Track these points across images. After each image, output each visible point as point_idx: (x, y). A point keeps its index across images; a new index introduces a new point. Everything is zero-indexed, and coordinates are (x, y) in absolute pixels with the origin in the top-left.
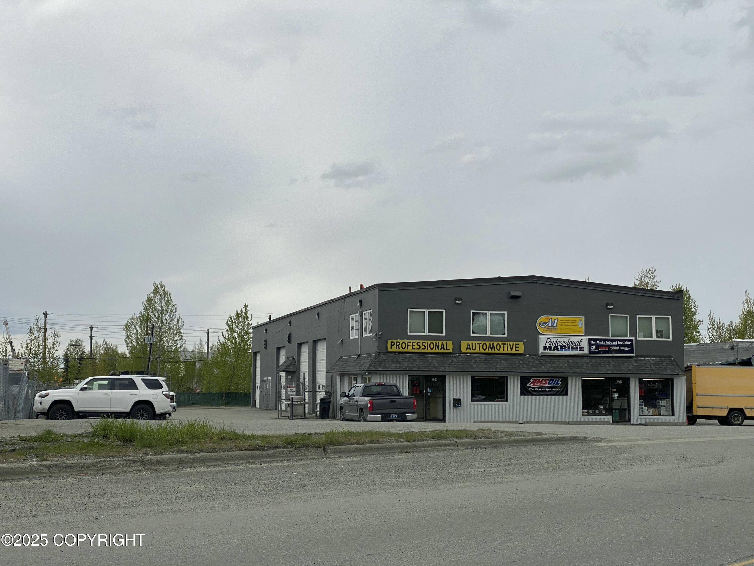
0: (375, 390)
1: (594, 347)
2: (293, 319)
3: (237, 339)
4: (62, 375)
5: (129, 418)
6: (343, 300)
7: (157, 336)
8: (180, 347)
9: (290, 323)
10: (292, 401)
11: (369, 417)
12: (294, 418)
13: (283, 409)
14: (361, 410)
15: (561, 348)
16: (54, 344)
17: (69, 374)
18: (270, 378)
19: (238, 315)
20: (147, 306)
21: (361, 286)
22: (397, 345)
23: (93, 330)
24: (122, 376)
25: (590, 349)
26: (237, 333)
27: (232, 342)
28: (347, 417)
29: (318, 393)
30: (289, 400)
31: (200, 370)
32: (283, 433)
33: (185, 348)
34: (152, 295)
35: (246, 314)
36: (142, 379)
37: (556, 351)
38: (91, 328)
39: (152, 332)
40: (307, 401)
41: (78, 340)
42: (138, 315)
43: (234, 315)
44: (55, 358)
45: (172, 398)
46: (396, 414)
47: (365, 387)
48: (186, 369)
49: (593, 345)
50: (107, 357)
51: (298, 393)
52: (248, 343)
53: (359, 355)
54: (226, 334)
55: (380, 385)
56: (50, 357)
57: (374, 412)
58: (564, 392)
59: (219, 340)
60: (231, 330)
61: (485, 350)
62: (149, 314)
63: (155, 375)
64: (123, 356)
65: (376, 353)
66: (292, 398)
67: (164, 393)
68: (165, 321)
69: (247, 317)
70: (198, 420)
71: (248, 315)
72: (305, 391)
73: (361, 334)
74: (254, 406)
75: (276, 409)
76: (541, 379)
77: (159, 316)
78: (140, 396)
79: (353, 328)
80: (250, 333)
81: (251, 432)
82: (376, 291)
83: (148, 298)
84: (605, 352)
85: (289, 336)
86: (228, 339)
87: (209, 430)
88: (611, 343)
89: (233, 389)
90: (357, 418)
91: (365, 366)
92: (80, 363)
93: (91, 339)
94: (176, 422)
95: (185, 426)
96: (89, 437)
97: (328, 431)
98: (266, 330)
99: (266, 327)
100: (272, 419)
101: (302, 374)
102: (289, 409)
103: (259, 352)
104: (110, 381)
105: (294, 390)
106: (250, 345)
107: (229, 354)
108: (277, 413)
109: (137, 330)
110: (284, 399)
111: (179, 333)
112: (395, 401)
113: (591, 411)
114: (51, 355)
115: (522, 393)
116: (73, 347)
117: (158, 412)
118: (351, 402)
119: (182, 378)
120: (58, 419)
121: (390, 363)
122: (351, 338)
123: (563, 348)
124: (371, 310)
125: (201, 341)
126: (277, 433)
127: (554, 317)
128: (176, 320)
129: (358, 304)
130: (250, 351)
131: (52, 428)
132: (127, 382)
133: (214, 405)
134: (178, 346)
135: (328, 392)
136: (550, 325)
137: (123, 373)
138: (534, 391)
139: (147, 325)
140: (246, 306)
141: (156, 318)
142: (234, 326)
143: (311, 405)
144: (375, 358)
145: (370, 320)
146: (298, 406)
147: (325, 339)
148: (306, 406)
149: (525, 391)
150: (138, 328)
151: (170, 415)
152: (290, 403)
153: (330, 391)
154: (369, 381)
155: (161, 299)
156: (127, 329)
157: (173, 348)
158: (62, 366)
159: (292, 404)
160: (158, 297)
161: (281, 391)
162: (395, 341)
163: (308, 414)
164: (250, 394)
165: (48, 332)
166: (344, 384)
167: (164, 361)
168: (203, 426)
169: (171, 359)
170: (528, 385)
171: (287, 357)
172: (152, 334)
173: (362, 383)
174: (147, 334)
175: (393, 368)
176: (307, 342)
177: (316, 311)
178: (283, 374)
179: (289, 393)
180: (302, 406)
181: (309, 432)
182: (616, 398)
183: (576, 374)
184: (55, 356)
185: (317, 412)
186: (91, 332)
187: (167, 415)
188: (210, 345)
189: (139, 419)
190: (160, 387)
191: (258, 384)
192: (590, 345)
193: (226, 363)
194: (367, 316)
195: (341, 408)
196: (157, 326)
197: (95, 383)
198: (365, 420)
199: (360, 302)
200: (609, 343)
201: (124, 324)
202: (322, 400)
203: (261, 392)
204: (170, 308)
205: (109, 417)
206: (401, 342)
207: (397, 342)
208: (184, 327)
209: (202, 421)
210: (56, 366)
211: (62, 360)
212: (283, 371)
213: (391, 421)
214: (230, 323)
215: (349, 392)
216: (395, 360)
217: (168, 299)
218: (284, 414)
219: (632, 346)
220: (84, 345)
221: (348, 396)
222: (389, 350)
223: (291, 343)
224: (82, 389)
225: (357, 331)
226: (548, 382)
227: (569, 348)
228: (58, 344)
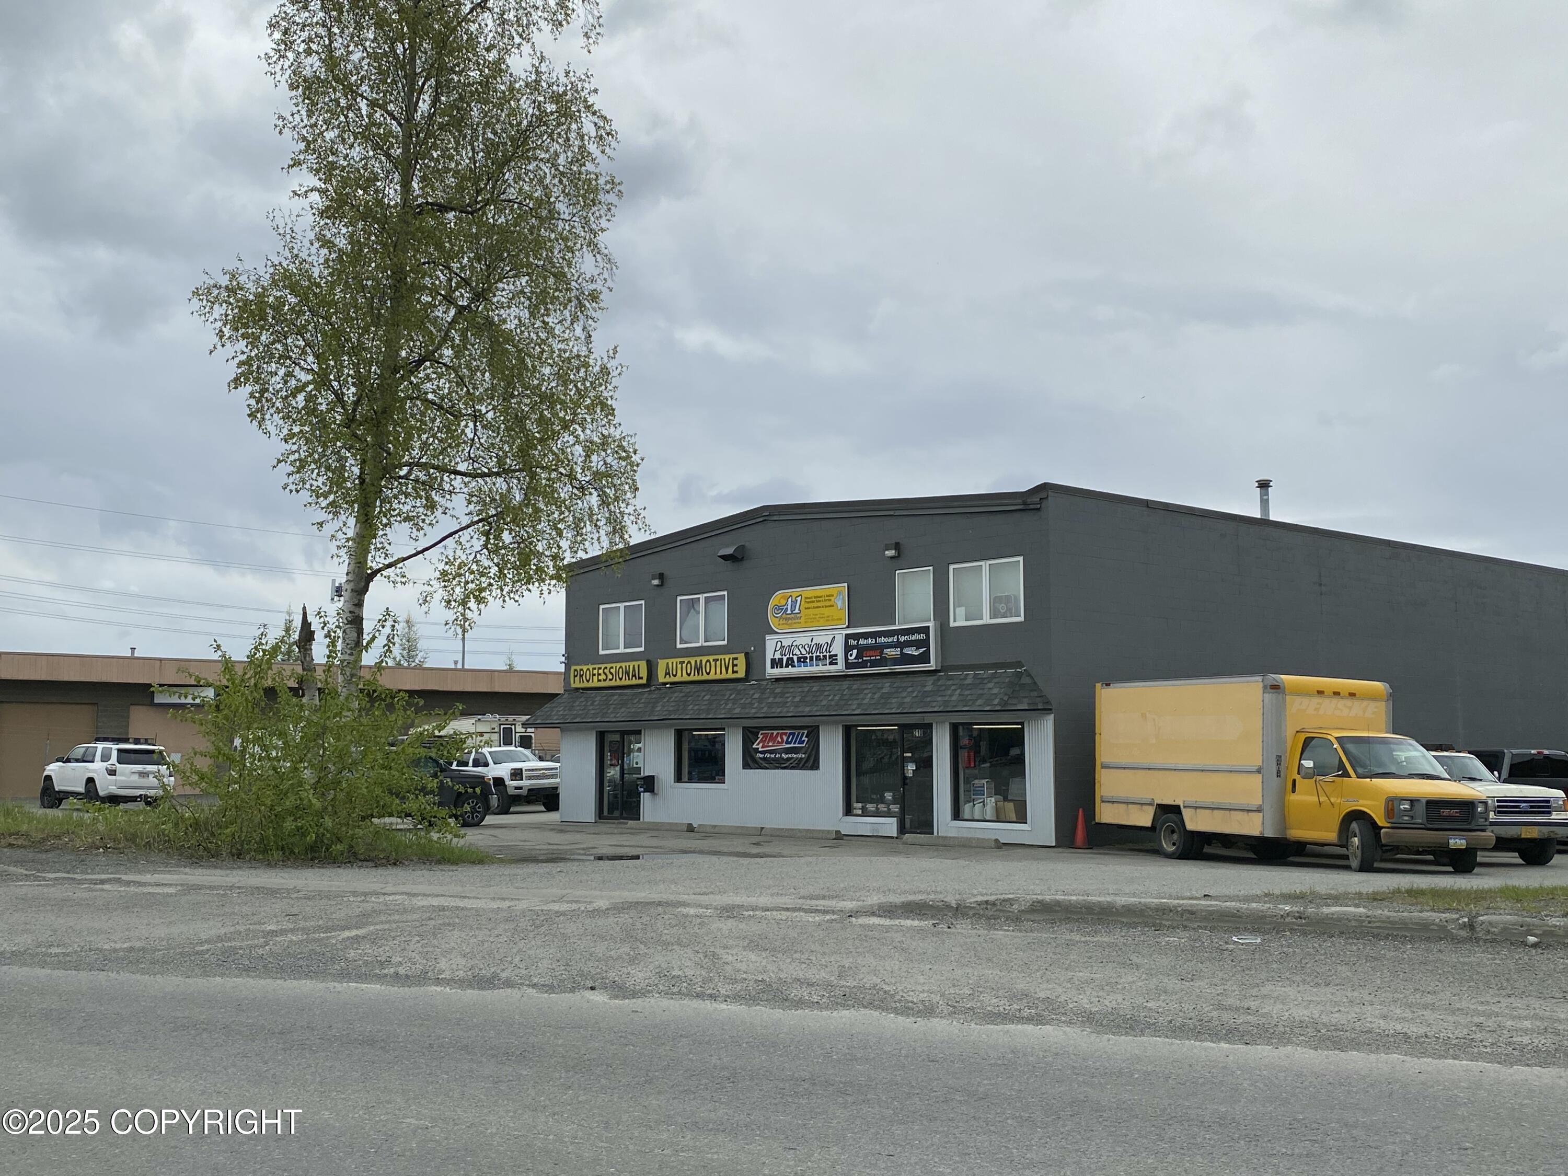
1: (855, 652)
15: (799, 660)
22: (580, 676)
25: (846, 659)
37: (790, 669)
49: (853, 647)
58: (811, 762)
76: (775, 732)
84: (874, 664)
88: (886, 640)
113: (871, 807)
115: (746, 766)
123: (802, 660)
127: (795, 592)
136: (789, 612)
138: (764, 759)
149: (750, 761)
162: (581, 666)
170: (754, 746)
175: (581, 718)
182: (910, 774)
183: (831, 718)
192: (848, 649)
200: (883, 640)
206: (585, 668)
207: (581, 670)
219: (925, 643)
222: (573, 686)
226: (785, 738)
227: (811, 658)
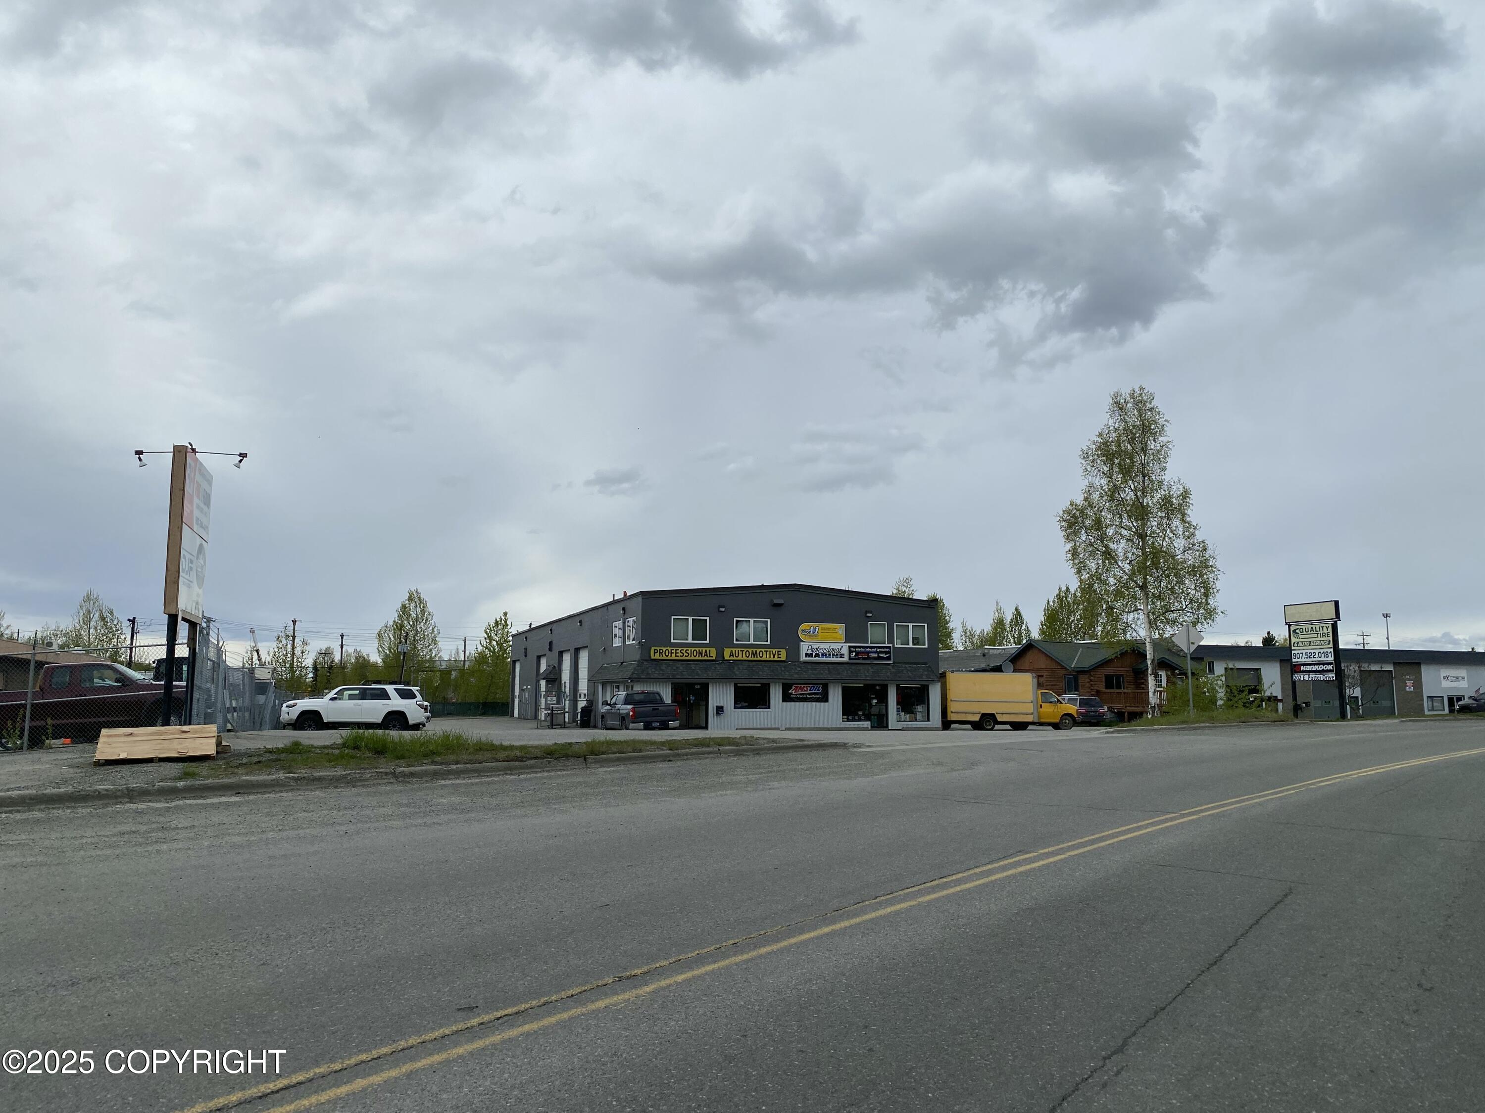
0: (637, 698)
1: (854, 654)
2: (554, 627)
3: (496, 647)
4: (311, 684)
5: (381, 729)
6: (606, 608)
7: (411, 644)
8: (435, 656)
9: (551, 630)
10: (552, 710)
11: (632, 725)
12: (554, 727)
13: (543, 718)
14: (623, 719)
15: (822, 655)
16: (302, 652)
17: (318, 684)
18: (529, 687)
19: (497, 623)
20: (401, 613)
21: (625, 593)
22: (660, 653)
23: (344, 638)
24: (373, 686)
25: (850, 656)
26: (496, 641)
27: (490, 650)
28: (609, 726)
29: (579, 702)
30: (549, 709)
31: (456, 679)
32: (542, 743)
33: (440, 657)
34: (407, 602)
35: (506, 622)
36: (395, 689)
37: (817, 658)
38: (342, 636)
39: (406, 640)
40: (567, 710)
41: (328, 649)
42: (391, 623)
43: (492, 624)
44: (304, 667)
45: (426, 709)
46: (658, 722)
47: (627, 695)
48: (442, 679)
49: (853, 652)
50: (358, 665)
51: (558, 702)
52: (507, 652)
53: (622, 663)
54: (484, 642)
55: (643, 693)
56: (298, 666)
57: (636, 720)
58: (824, 698)
59: (477, 648)
60: (490, 638)
61: (748, 657)
62: (402, 622)
63: (408, 685)
64: (375, 665)
65: (639, 661)
66: (552, 707)
67: (418, 703)
68: (419, 630)
69: (507, 625)
70: (453, 730)
71: (508, 622)
72: (565, 700)
73: (624, 642)
74: (512, 715)
75: (535, 718)
76: (802, 686)
77: (413, 624)
78: (392, 706)
79: (616, 636)
80: (509, 641)
81: (509, 742)
82: (640, 599)
83: (402, 605)
84: (864, 659)
85: (551, 644)
86: (486, 648)
87: (464, 741)
88: (870, 650)
89: (490, 699)
90: (618, 727)
91: (628, 674)
92: (330, 673)
93: (342, 648)
94: (430, 733)
95: (440, 737)
96: (338, 749)
97: (589, 740)
98: (526, 638)
99: (527, 635)
100: (532, 729)
101: (563, 682)
102: (548, 719)
103: (519, 660)
104: (362, 690)
105: (555, 698)
106: (509, 653)
107: (487, 663)
108: (536, 723)
109: (390, 638)
110: (544, 707)
111: (434, 641)
112: (658, 709)
113: (850, 718)
114: (299, 664)
115: (784, 700)
116: (323, 655)
117: (411, 722)
118: (613, 711)
119: (437, 687)
120: (306, 730)
121: (653, 670)
122: (614, 646)
123: (824, 655)
124: (635, 618)
125: (457, 649)
126: (536, 743)
127: (815, 624)
128: (431, 628)
129: (622, 612)
130: (509, 660)
131: (299, 740)
132: (379, 692)
133: (469, 716)
134: (433, 655)
135: (589, 700)
136: (812, 633)
137: (375, 683)
138: (795, 698)
139: (401, 632)
140: (505, 614)
141: (411, 626)
142: (492, 634)
143: (572, 714)
144: (638, 666)
145: (633, 627)
146: (558, 715)
147: (587, 647)
148: (567, 715)
149: (787, 698)
150: (391, 636)
151: (424, 725)
152: (549, 712)
153: (592, 699)
154: (632, 689)
155: (416, 607)
156: (380, 637)
157: (428, 657)
158: (311, 675)
159: (552, 713)
160: (413, 605)
161: (540, 701)
162: (658, 649)
163: (569, 723)
164: (508, 703)
165: (297, 640)
166: (606, 693)
167: (417, 671)
168: (459, 737)
169: (426, 668)
170: (790, 692)
171: (548, 666)
172: (406, 642)
173: (624, 691)
174: (400, 643)
175: (656, 675)
176: (569, 650)
177: (578, 619)
178: (543, 683)
179: (549, 702)
180: (562, 716)
181: (569, 741)
182: (874, 704)
183: (836, 681)
184: (303, 665)
185: (577, 721)
186: (342, 641)
187: (421, 726)
188: (467, 654)
189: (391, 730)
190: (414, 697)
191: (517, 693)
192: (850, 652)
193: (483, 671)
194: (631, 624)
195: (603, 717)
196: (411, 634)
197: (345, 693)
198: (627, 729)
199: (624, 609)
200: (868, 650)
201: (376, 632)
202: (582, 708)
203: (520, 701)
204: (426, 616)
205: (359, 728)
206: (664, 649)
207: (660, 650)
208: (440, 635)
209: (457, 731)
210: (305, 675)
211: (311, 669)
212: (544, 679)
213: (654, 729)
214: (488, 631)
215: (611, 700)
216: (658, 668)
217: (423, 607)
218: (543, 724)
219: (889, 653)
220: (334, 653)
221: (610, 705)
222: (653, 657)
223: (551, 651)
224: (332, 699)
225: (620, 639)
226: (809, 688)
227: (830, 655)
228: (307, 652)
